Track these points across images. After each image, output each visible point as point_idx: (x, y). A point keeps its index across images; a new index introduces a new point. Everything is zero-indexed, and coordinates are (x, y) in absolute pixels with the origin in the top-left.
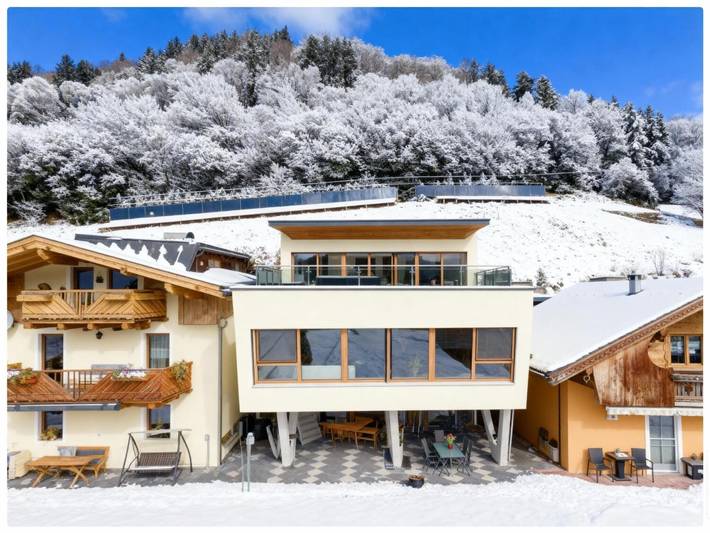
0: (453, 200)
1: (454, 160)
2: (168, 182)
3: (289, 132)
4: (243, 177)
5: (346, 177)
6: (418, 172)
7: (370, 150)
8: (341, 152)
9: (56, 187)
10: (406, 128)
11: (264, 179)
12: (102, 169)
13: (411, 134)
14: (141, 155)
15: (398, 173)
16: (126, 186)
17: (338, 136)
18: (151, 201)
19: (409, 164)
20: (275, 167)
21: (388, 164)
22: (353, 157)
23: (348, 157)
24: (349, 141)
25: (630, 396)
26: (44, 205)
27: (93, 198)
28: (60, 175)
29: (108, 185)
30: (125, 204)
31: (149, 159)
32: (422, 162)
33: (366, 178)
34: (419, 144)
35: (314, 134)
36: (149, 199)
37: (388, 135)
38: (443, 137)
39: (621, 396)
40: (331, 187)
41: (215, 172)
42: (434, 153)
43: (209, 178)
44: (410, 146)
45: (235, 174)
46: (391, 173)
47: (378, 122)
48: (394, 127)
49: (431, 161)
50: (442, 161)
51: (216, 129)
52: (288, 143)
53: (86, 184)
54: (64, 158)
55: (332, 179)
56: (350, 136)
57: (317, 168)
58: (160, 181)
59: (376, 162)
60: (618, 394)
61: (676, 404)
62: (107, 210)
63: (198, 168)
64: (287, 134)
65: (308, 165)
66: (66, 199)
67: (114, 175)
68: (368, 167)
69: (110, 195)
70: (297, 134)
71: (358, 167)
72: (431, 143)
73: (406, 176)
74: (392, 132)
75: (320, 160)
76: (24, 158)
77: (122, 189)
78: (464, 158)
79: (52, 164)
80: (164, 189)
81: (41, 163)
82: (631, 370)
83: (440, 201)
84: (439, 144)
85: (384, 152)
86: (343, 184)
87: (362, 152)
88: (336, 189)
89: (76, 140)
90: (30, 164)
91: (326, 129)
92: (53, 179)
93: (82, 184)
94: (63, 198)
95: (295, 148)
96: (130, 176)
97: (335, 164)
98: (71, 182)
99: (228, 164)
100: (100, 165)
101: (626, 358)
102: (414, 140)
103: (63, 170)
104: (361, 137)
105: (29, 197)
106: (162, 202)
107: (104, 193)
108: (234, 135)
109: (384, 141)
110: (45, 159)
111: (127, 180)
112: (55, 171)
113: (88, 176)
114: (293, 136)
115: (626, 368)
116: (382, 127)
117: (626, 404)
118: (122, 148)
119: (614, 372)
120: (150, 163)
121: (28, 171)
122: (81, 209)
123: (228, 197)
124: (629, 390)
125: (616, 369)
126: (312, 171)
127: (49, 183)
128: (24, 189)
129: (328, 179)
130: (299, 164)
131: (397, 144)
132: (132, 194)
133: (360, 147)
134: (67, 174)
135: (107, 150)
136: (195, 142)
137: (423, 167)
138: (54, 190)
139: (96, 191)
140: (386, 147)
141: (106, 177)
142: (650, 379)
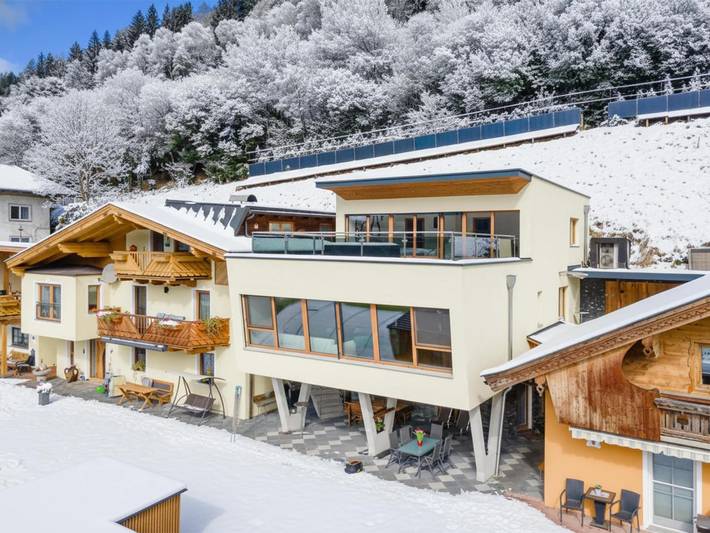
0: (662, 119)
1: (676, 54)
2: (304, 129)
3: (444, 48)
4: (389, 113)
5: (515, 100)
6: (620, 78)
7: (547, 56)
8: (507, 65)
9: (199, 145)
10: (597, 15)
11: (412, 115)
12: (240, 122)
13: (607, 21)
14: (277, 101)
15: (589, 84)
16: (265, 136)
17: (505, 43)
18: (288, 153)
19: (604, 69)
20: (425, 96)
21: (573, 73)
22: (523, 70)
23: (516, 71)
24: (520, 47)
25: (597, 419)
26: (191, 165)
27: (233, 154)
28: (202, 132)
29: (247, 138)
30: (263, 158)
31: (285, 105)
32: (626, 63)
33: (541, 98)
34: (620, 36)
35: (475, 45)
36: (286, 150)
37: (572, 30)
38: (661, 19)
39: (585, 416)
40: (493, 116)
41: (355, 111)
42: (645, 46)
43: (350, 119)
44: (605, 43)
45: (379, 111)
46: (579, 86)
47: (559, 12)
48: (580, 16)
49: (640, 60)
50: (656, 56)
51: (361, 58)
52: (444, 62)
53: (226, 138)
54: (203, 114)
55: (496, 104)
56: (519, 39)
57: (477, 92)
58: (296, 129)
59: (557, 72)
60: (582, 414)
61: (663, 438)
62: (247, 166)
63: (337, 109)
64: (443, 52)
65: (465, 89)
66: (210, 157)
67: (252, 127)
68: (545, 80)
69: (249, 150)
70: (454, 48)
71: (531, 83)
72: (638, 33)
73: (599, 89)
74: (577, 26)
75: (481, 81)
76: (168, 117)
77: (261, 141)
78: (696, 46)
79: (194, 122)
80: (300, 138)
81: (184, 123)
82: (598, 388)
83: (642, 123)
84: (652, 31)
85: (566, 56)
86: (510, 110)
87: (537, 60)
88: (501, 118)
89: (215, 93)
90: (174, 124)
91: (489, 36)
92: (197, 138)
93: (222, 139)
94: (206, 156)
95: (452, 69)
96: (270, 124)
97: (500, 83)
98: (212, 138)
99: (370, 99)
100: (238, 117)
101: (590, 372)
102: (612, 30)
103: (204, 128)
104: (534, 38)
105: (177, 158)
106: (298, 153)
107: (243, 147)
108: (381, 61)
109: (565, 39)
110: (188, 117)
111: (265, 129)
112: (196, 129)
113: (227, 129)
114: (448, 53)
115: (590, 383)
116: (564, 19)
117: (591, 428)
118: (260, 95)
119: (575, 386)
120: (287, 109)
121: (173, 131)
122: (223, 167)
123: (366, 142)
124: (595, 410)
125: (577, 382)
126: (471, 95)
127: (193, 141)
128: (172, 151)
129: (491, 105)
130: (455, 88)
131: (587, 42)
132: (270, 145)
133: (534, 53)
134: (207, 131)
135: (244, 99)
136: (332, 77)
137: (628, 70)
138: (199, 149)
139: (235, 146)
140: (569, 49)
141: (244, 129)
142: (625, 400)
